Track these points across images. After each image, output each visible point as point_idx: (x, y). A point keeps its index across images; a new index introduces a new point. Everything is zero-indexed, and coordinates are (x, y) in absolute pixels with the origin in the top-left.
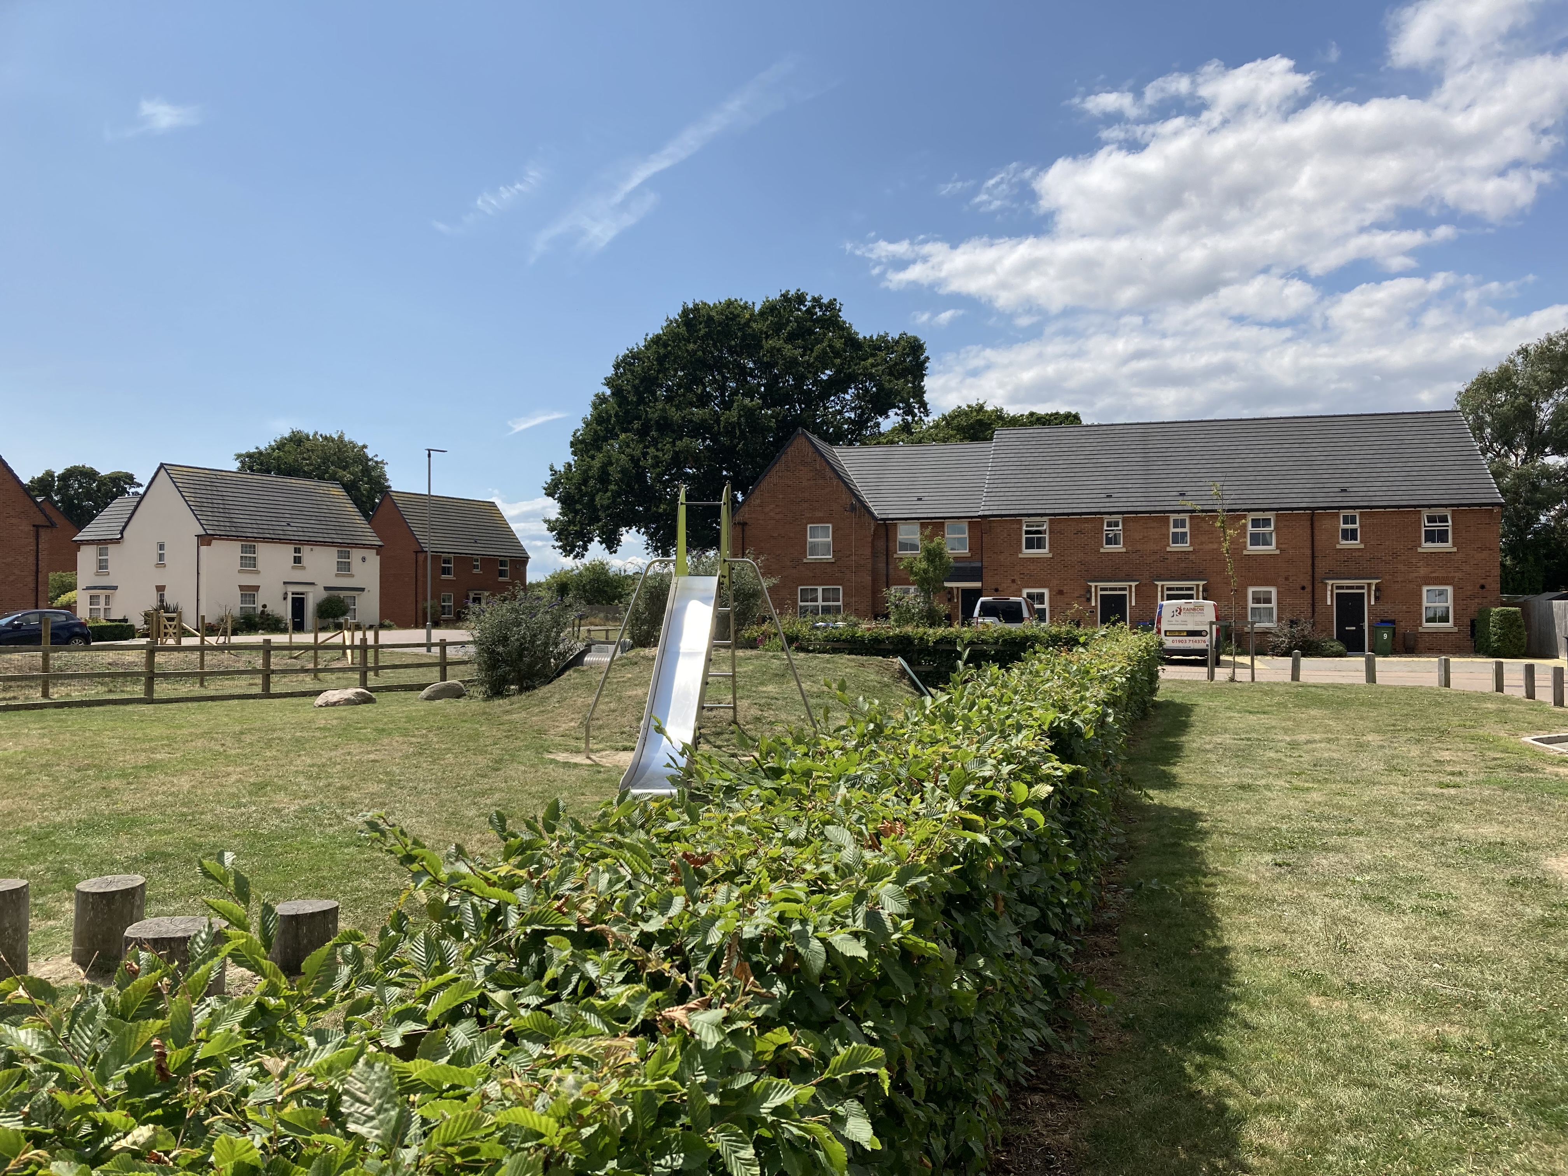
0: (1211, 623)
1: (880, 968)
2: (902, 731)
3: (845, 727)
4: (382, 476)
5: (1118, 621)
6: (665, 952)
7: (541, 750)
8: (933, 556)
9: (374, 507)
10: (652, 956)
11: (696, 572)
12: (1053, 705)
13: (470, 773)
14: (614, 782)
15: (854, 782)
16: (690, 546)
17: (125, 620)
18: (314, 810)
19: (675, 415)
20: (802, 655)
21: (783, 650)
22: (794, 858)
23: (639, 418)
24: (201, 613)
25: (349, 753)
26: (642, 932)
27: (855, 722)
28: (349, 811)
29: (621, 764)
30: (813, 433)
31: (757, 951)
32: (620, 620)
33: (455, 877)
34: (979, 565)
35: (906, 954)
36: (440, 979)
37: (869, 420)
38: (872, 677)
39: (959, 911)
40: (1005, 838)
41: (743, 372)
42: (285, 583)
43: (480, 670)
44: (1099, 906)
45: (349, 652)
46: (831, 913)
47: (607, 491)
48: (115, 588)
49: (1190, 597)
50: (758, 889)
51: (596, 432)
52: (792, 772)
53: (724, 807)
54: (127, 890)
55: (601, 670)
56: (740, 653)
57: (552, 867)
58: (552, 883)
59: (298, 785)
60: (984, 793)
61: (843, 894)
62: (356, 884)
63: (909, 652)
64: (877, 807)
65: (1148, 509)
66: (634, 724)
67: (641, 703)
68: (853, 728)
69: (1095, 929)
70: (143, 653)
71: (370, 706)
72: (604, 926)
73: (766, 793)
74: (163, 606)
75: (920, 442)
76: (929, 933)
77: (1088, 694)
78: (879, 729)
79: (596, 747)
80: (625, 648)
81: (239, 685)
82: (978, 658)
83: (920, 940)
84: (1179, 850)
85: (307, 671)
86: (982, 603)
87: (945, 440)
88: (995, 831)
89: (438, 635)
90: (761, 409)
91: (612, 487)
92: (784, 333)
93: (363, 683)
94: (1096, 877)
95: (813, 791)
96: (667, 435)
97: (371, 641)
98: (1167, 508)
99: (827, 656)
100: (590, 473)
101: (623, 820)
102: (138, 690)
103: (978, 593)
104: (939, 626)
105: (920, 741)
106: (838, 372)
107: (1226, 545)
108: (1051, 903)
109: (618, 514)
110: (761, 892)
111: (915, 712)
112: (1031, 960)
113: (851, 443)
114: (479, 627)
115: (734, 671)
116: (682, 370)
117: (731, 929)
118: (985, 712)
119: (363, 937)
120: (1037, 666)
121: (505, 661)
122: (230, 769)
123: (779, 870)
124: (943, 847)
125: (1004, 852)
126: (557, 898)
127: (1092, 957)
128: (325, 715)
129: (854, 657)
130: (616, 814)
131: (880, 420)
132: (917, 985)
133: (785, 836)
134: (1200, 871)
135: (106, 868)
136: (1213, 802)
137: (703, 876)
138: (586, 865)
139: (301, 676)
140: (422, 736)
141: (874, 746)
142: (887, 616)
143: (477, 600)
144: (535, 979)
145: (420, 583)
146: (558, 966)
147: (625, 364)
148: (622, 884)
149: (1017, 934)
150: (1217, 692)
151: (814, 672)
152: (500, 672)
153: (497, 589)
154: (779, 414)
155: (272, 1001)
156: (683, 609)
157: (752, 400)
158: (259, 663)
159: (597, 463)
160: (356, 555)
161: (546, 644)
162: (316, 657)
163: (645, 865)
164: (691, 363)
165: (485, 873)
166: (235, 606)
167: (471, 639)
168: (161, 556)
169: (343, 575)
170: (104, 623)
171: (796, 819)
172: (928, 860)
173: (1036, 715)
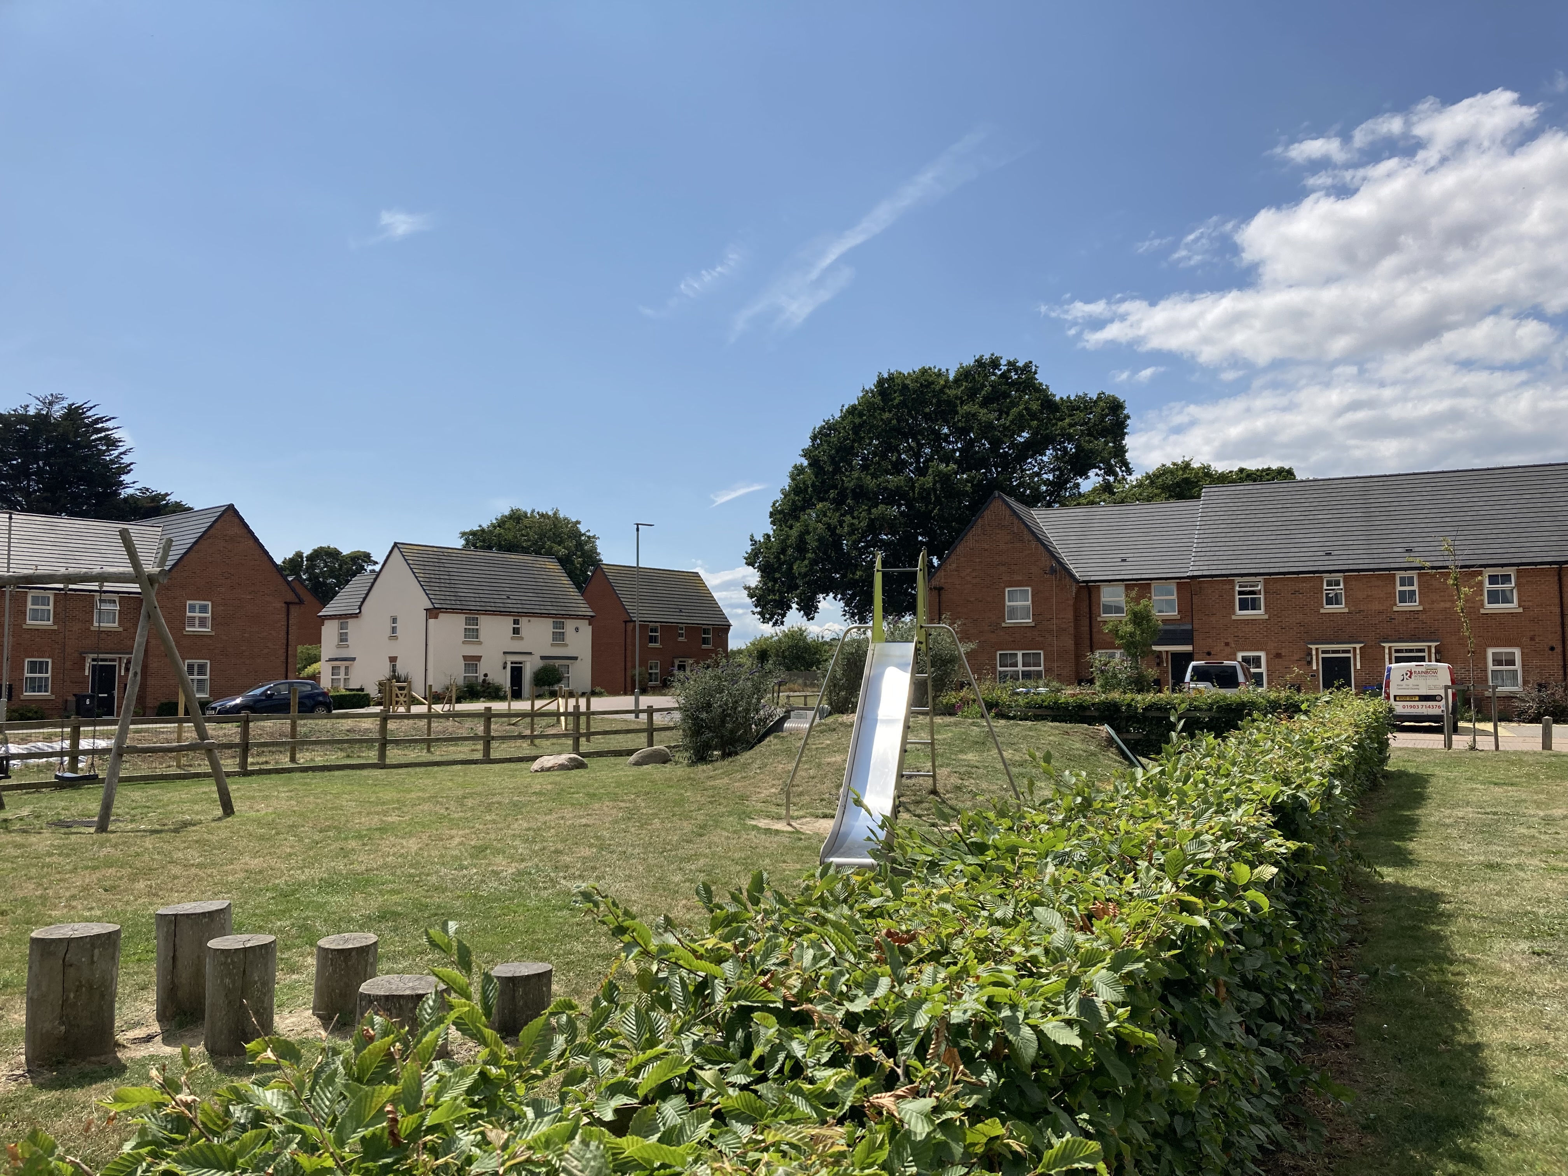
0: (1447, 688)
1: (1095, 1057)
2: (1112, 805)
3: (1051, 801)
4: (594, 550)
5: (1343, 685)
6: (871, 1033)
7: (743, 816)
8: (1140, 619)
9: (587, 579)
10: (858, 1038)
11: (892, 639)
12: (1275, 778)
13: (676, 838)
14: (815, 850)
15: (1062, 859)
16: (886, 612)
17: (362, 690)
18: (530, 873)
19: (870, 483)
20: (1002, 722)
21: (982, 716)
22: (1001, 939)
23: (835, 487)
24: (429, 683)
25: (562, 818)
26: (847, 1011)
27: (1062, 796)
28: (561, 874)
29: (821, 831)
30: (1009, 494)
31: (965, 1036)
32: (819, 686)
33: (664, 950)
34: (1189, 627)
35: (1122, 1043)
36: (650, 1053)
37: (1068, 481)
38: (1078, 745)
39: (1177, 997)
40: (1226, 921)
41: (938, 437)
42: (505, 653)
43: (685, 736)
44: (1330, 994)
45: (563, 718)
46: (1041, 998)
47: (805, 558)
48: (354, 659)
49: (1422, 659)
50: (965, 971)
51: (794, 502)
52: (996, 848)
53: (927, 883)
54: (361, 947)
55: (800, 736)
56: (938, 720)
57: (758, 940)
58: (758, 958)
59: (515, 848)
60: (1201, 872)
61: (1054, 978)
62: (568, 947)
63: (1117, 719)
64: (1087, 886)
65: (1372, 566)
66: (834, 792)
67: (840, 770)
68: (1059, 802)
69: (1326, 1017)
70: (377, 720)
71: (581, 772)
72: (810, 1006)
73: (970, 868)
74: (395, 676)
75: (1122, 502)
76: (1146, 1022)
77: (1312, 766)
78: (1087, 803)
79: (796, 813)
80: (823, 714)
81: (463, 751)
82: (1193, 727)
83: (1138, 1030)
84: (1420, 933)
85: (524, 737)
86: (1194, 667)
87: (1149, 499)
88: (1215, 913)
89: (646, 701)
90: (956, 473)
91: (809, 555)
92: (980, 397)
93: (576, 748)
94: (1326, 961)
95: (1020, 868)
96: (863, 503)
97: (583, 708)
98: (1393, 566)
99: (1029, 723)
100: (789, 542)
101: (826, 894)
102: (372, 756)
103: (1189, 657)
104: (1148, 691)
105: (1132, 816)
106: (1034, 435)
107: (1460, 604)
108: (1278, 989)
109: (816, 582)
110: (968, 975)
111: (1125, 785)
112: (1257, 1051)
113: (1049, 505)
114: (684, 694)
115: (933, 739)
116: (877, 439)
117: (939, 1013)
118: (1201, 786)
119: (577, 1007)
120: (1256, 736)
121: (709, 728)
122: (454, 832)
123: (986, 951)
124: (1161, 931)
125: (1226, 936)
126: (764, 973)
127: (1325, 1048)
128: (541, 780)
129: (1057, 724)
130: (820, 888)
131: (1080, 480)
132: (1134, 1077)
133: (991, 915)
134: (1445, 958)
135: (343, 925)
136: (1457, 881)
137: (908, 955)
138: (790, 940)
139: (519, 742)
140: (630, 801)
141: (1082, 821)
142: (1091, 682)
143: (682, 667)
144: (742, 1057)
145: (629, 653)
146: (765, 1046)
147: (822, 435)
148: (826, 961)
149: (1240, 1024)
150: (1458, 761)
151: (1015, 740)
152: (704, 737)
153: (701, 656)
154: (974, 478)
155: (493, 1071)
156: (880, 676)
157: (947, 466)
158: (480, 729)
159: (794, 533)
160: (570, 626)
161: (747, 711)
162: (532, 724)
163: (850, 944)
164: (886, 431)
165: (692, 945)
166: (458, 675)
167: (677, 705)
168: (394, 630)
169: (558, 645)
170: (343, 692)
171: (1001, 896)
172: (1145, 945)
173: (1256, 788)
